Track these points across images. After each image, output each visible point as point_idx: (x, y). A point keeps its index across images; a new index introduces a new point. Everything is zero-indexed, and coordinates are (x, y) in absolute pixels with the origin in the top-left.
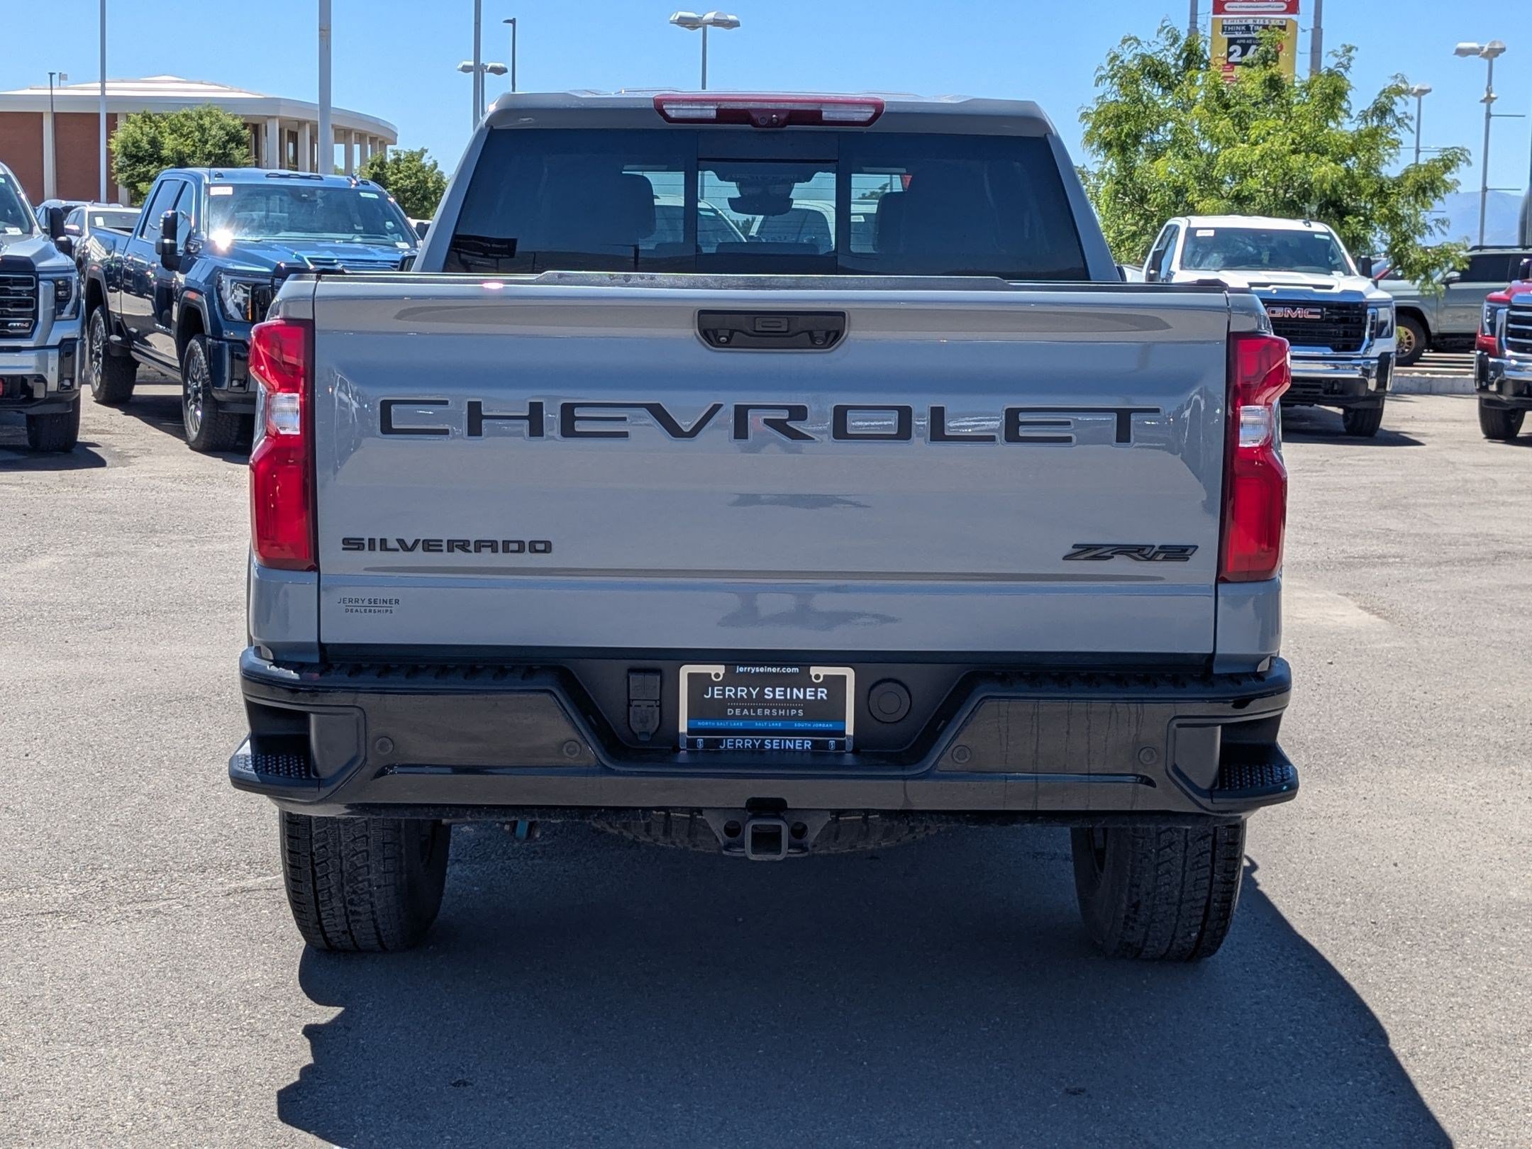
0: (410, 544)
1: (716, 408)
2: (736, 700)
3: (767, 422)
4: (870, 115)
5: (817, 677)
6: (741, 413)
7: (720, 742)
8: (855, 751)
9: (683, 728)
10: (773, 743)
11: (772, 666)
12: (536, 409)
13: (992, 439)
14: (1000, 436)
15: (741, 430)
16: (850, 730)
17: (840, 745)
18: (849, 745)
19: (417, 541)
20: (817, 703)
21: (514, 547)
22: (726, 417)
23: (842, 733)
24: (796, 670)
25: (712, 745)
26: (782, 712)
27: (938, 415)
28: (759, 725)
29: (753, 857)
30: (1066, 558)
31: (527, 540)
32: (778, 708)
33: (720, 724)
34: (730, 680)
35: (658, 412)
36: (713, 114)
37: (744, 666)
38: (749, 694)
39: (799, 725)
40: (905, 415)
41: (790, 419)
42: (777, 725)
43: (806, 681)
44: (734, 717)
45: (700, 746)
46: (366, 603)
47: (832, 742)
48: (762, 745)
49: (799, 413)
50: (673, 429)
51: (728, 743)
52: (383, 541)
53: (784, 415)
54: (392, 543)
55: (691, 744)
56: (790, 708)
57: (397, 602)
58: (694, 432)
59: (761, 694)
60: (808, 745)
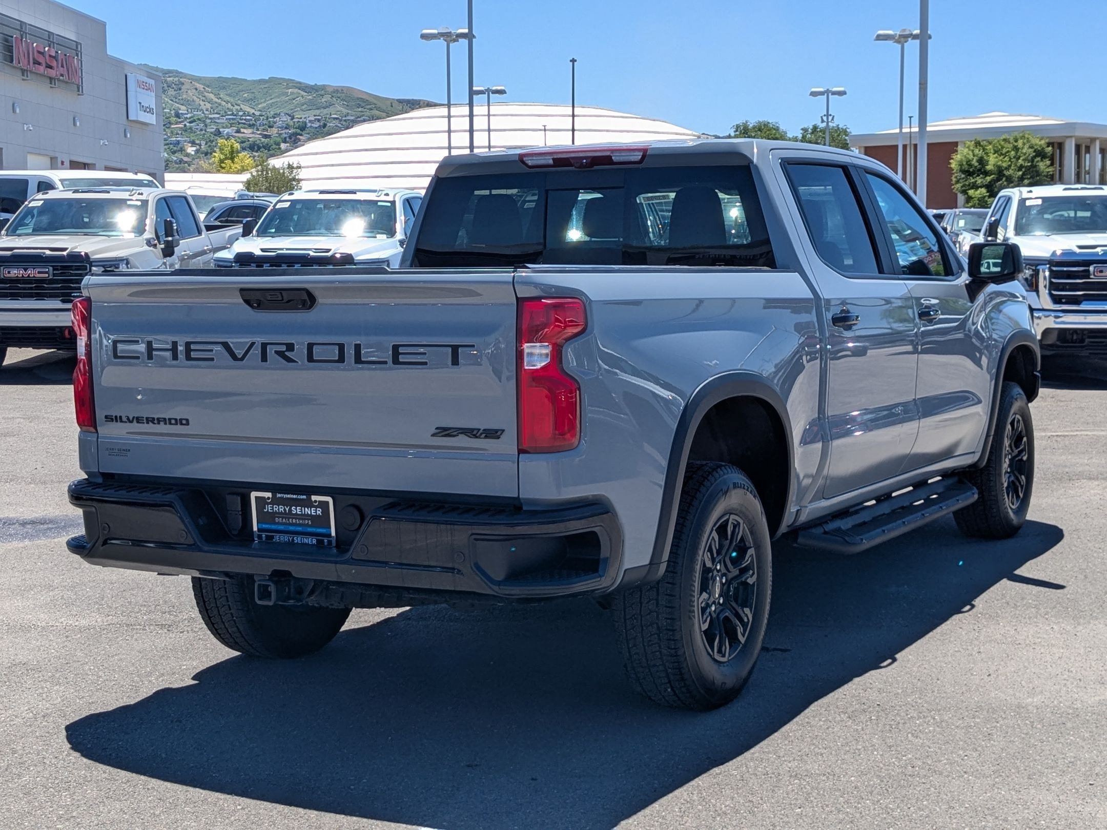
0: (131, 419)
1: (253, 344)
2: (279, 513)
3: (276, 352)
4: (640, 157)
5: (315, 501)
6: (264, 346)
7: (272, 537)
8: (338, 546)
9: (255, 528)
10: (298, 540)
11: (293, 494)
12: (175, 344)
13: (385, 363)
14: (390, 361)
15: (264, 358)
16: (333, 533)
17: (330, 542)
18: (334, 543)
19: (134, 417)
20: (317, 516)
21: (173, 422)
23: (329, 535)
24: (304, 497)
25: (270, 538)
26: (301, 522)
27: (358, 348)
28: (292, 528)
29: (259, 602)
30: (433, 435)
31: (178, 418)
32: (299, 519)
33: (274, 527)
34: (275, 501)
35: (226, 345)
36: (551, 162)
37: (280, 493)
38: (285, 510)
39: (310, 530)
40: (341, 347)
41: (287, 350)
42: (300, 529)
43: (310, 504)
44: (278, 523)
45: (264, 539)
46: (117, 451)
47: (326, 541)
48: (293, 540)
49: (290, 347)
50: (234, 357)
51: (277, 538)
52: (121, 417)
53: (284, 348)
55: (260, 537)
56: (305, 519)
57: (129, 450)
58: (242, 359)
59: (290, 510)
60: (314, 542)
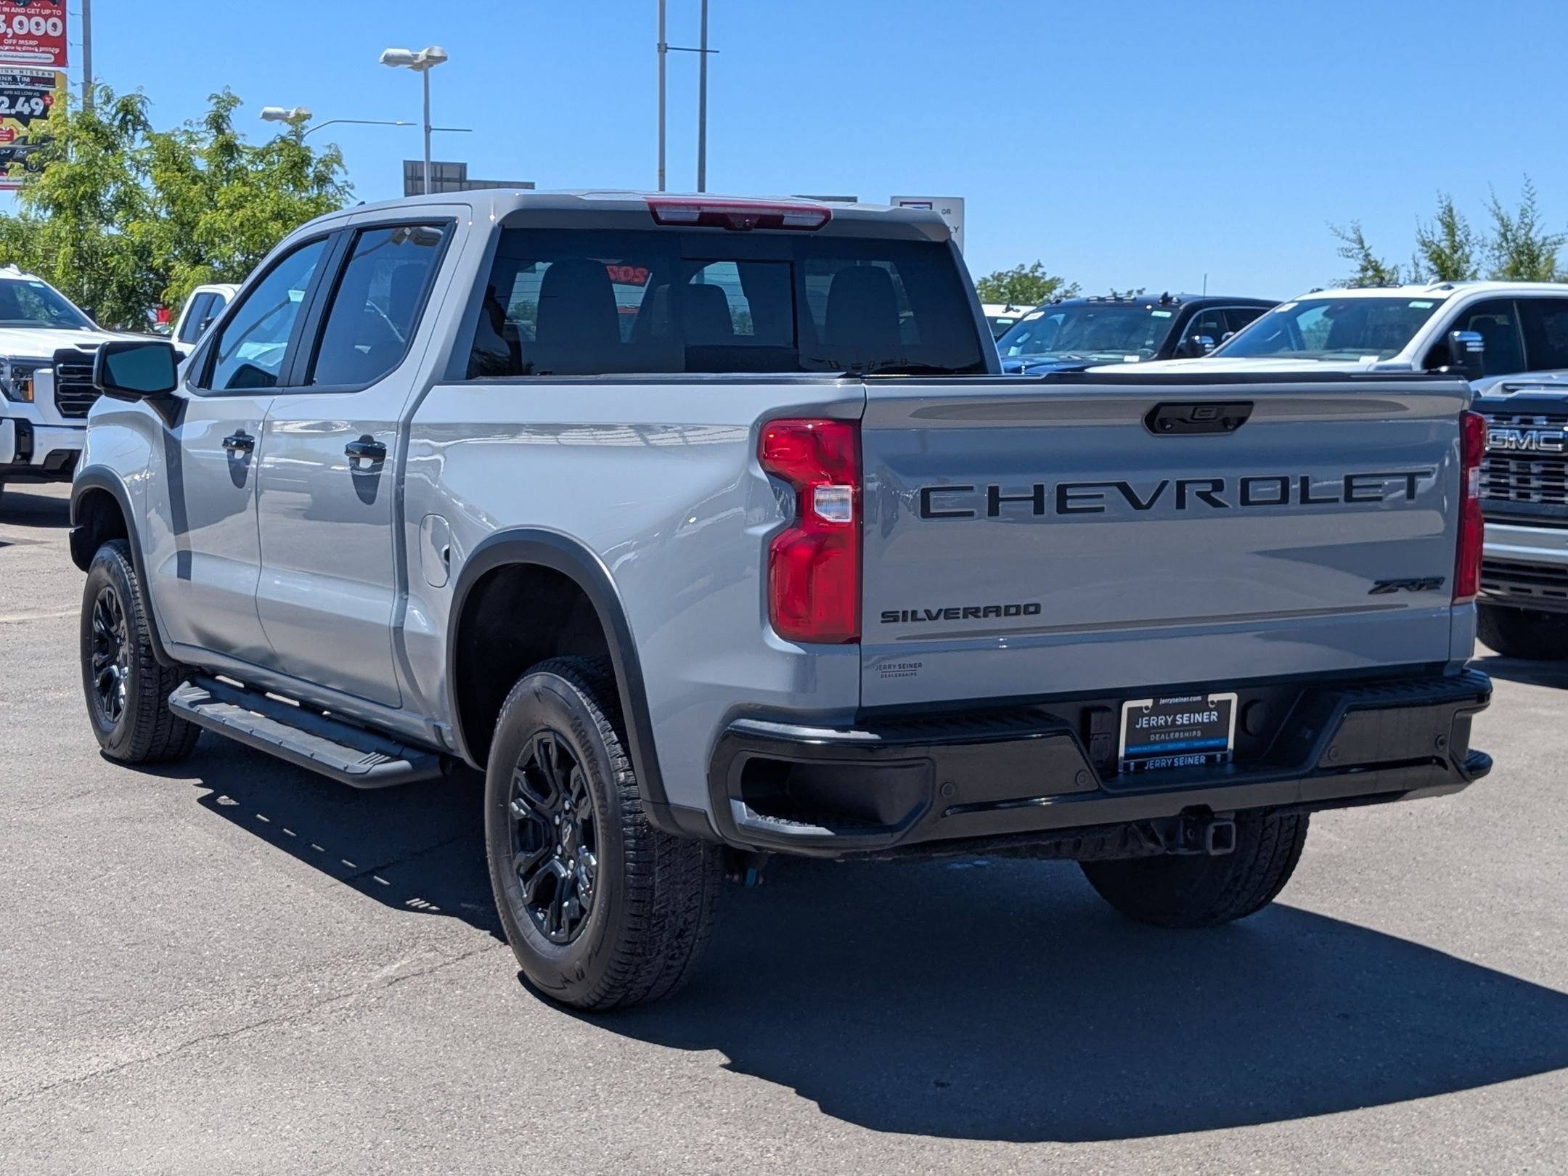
0: (934, 613)
1: (1164, 484)
2: (1158, 727)
3: (1199, 494)
4: (820, 221)
5: (1212, 702)
6: (1181, 486)
7: (1144, 764)
8: (1234, 762)
9: (1122, 753)
10: (1180, 761)
11: (1183, 697)
12: (1039, 490)
13: (1336, 500)
14: (1341, 497)
15: (1181, 503)
16: (1231, 745)
17: (1224, 757)
18: (1230, 757)
19: (940, 611)
20: (1211, 723)
21: (1013, 610)
22: (1170, 492)
23: (1225, 748)
24: (1199, 698)
25: (1140, 766)
26: (1187, 735)
27: (1305, 482)
28: (1171, 747)
29: (1214, 853)
30: (1371, 592)
31: (1022, 604)
32: (1184, 731)
33: (1146, 749)
34: (1155, 711)
35: (1124, 488)
36: (697, 218)
37: (1165, 698)
38: (1166, 721)
39: (1197, 744)
40: (1285, 482)
41: (1214, 490)
42: (1182, 745)
43: (1203, 707)
44: (1155, 742)
45: (1132, 768)
46: (897, 668)
47: (1219, 756)
48: (1173, 763)
49: (1218, 485)
50: (1136, 504)
51: (1151, 764)
52: (914, 613)
53: (1208, 488)
54: (921, 614)
55: (1127, 767)
56: (1192, 730)
57: (920, 665)
58: (1149, 506)
59: (1174, 720)
60: (1203, 760)
